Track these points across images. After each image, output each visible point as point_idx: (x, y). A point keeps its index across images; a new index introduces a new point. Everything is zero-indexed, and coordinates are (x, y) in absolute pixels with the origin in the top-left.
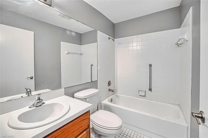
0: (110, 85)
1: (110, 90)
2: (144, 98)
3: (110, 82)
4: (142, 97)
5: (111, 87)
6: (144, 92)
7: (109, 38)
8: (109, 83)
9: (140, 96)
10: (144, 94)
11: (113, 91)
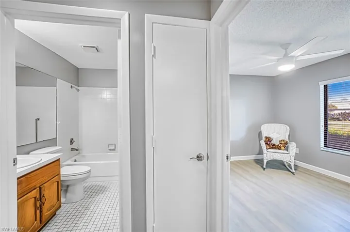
0: (72, 143)
1: (72, 149)
2: (114, 151)
3: (72, 139)
4: (112, 151)
5: (74, 146)
6: (114, 146)
7: (72, 87)
8: (71, 141)
9: (110, 150)
10: (113, 148)
11: (77, 150)
